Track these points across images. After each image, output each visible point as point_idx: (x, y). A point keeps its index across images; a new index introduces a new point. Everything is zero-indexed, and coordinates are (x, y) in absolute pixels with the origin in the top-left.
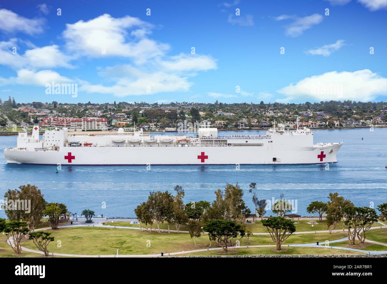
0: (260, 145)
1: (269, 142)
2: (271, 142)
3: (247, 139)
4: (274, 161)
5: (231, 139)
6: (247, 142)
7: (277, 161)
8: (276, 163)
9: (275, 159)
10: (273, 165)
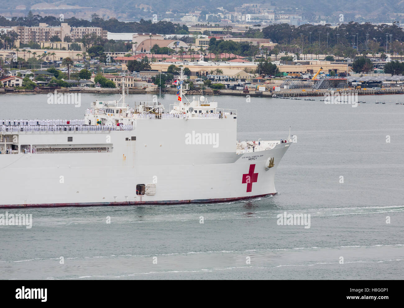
0: (104, 149)
1: (127, 139)
2: (134, 138)
3: (72, 132)
4: (140, 194)
5: (29, 132)
6: (70, 139)
7: (148, 194)
8: (145, 198)
9: (140, 189)
10: (136, 204)
